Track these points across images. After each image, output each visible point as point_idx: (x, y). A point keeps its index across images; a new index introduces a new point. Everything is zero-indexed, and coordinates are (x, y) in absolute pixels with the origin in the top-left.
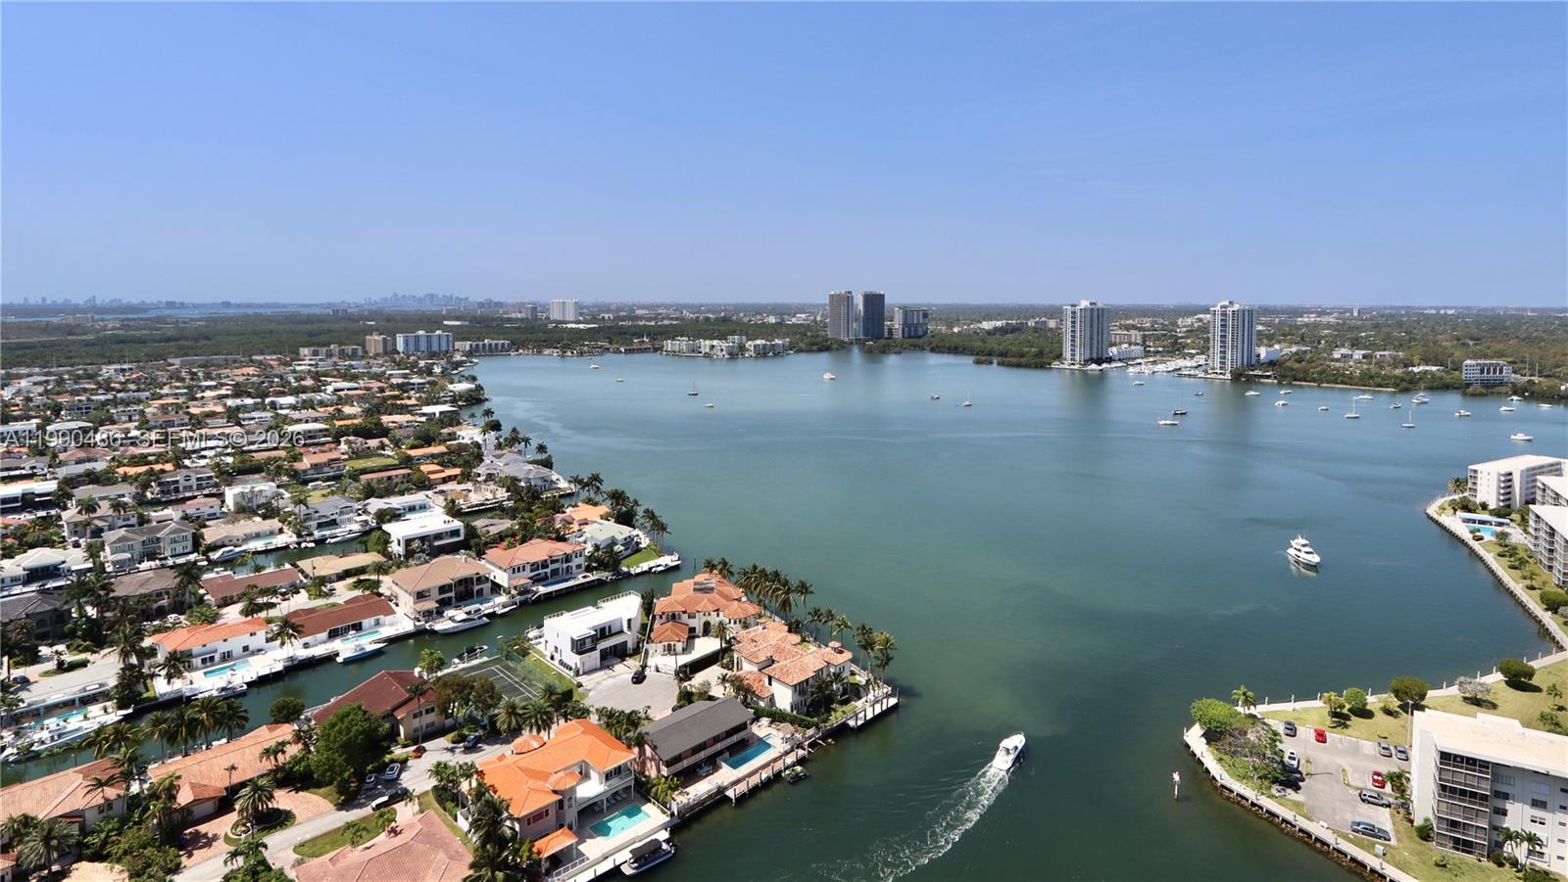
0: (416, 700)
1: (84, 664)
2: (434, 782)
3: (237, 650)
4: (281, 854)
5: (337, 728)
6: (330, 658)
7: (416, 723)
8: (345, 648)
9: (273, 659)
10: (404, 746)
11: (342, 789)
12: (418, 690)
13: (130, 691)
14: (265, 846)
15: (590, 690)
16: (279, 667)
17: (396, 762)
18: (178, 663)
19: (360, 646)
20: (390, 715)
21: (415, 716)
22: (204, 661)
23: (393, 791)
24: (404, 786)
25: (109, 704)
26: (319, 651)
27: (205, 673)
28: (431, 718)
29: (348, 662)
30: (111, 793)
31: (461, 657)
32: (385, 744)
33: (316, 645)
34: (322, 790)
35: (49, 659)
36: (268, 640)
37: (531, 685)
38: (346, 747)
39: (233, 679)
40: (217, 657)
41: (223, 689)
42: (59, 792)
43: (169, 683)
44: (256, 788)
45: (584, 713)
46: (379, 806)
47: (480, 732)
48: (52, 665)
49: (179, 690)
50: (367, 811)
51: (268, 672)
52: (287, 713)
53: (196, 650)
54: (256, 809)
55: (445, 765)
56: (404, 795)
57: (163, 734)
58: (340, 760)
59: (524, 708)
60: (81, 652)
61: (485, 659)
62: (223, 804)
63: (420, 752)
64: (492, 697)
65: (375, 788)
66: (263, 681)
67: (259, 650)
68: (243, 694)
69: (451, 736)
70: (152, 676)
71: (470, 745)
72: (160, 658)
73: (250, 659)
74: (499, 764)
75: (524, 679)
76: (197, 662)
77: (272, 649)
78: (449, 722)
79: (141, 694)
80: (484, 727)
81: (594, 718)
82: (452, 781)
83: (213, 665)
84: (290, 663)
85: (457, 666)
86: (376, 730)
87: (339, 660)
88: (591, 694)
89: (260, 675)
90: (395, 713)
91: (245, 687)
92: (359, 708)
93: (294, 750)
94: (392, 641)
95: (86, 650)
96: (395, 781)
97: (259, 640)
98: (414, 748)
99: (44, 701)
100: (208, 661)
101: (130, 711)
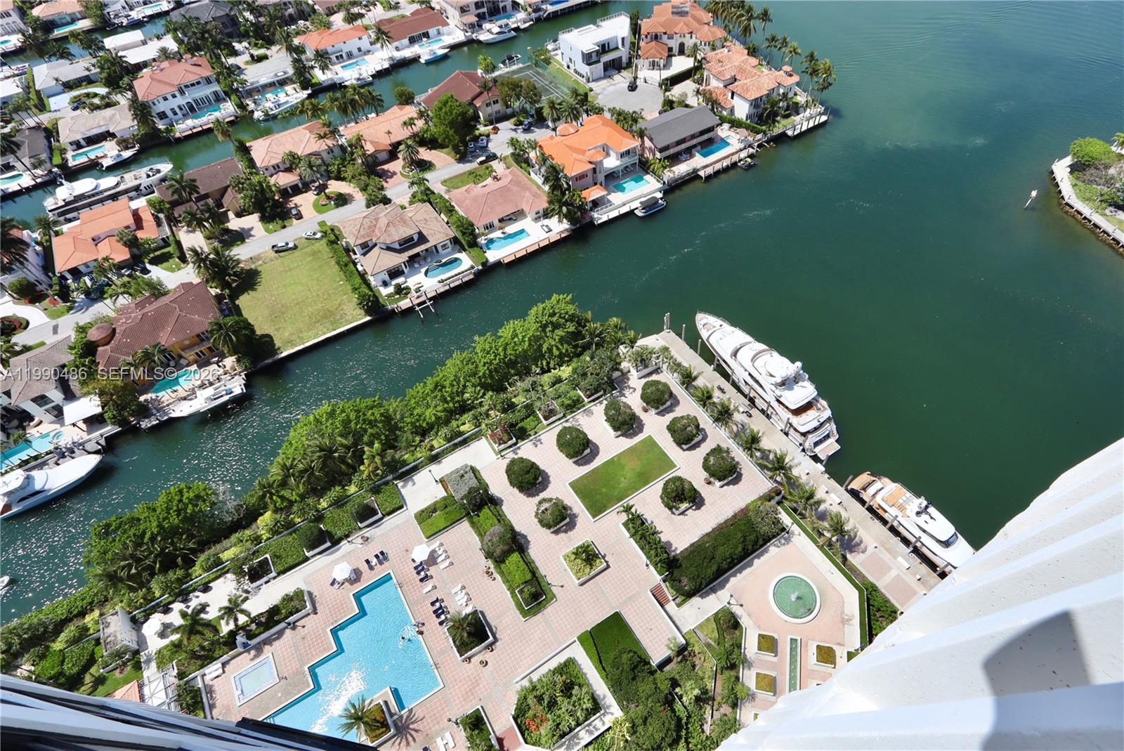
0: (486, 93)
1: (265, 57)
2: (511, 150)
3: (355, 52)
4: (435, 185)
5: (443, 111)
6: (415, 60)
7: (489, 110)
8: (424, 51)
9: (380, 58)
10: (486, 126)
11: (456, 149)
12: (485, 87)
13: (302, 76)
14: (427, 180)
15: (599, 94)
16: (386, 65)
17: (483, 135)
18: (323, 58)
19: (432, 50)
20: (471, 103)
21: (487, 105)
22: (337, 57)
23: (487, 154)
24: (492, 151)
25: (295, 86)
26: (408, 53)
27: (342, 67)
28: (497, 107)
29: (428, 63)
30: (330, 142)
31: (504, 63)
32: (472, 123)
33: (403, 49)
34: (444, 150)
35: (243, 53)
36: (372, 44)
37: (557, 88)
38: (452, 124)
39: (362, 72)
40: (344, 56)
41: (359, 79)
42: (301, 141)
43: (323, 73)
44: (408, 147)
45: (599, 111)
46: (482, 163)
47: (530, 120)
48: (246, 57)
49: (332, 79)
50: (474, 165)
51: (380, 68)
52: (407, 99)
53: (330, 49)
54: (412, 158)
55: (517, 140)
56: (493, 157)
57: (339, 108)
58: (451, 132)
59: (560, 104)
60: (260, 48)
61: (521, 65)
62: (393, 154)
63: (496, 130)
64: (535, 95)
65: (475, 151)
66: (379, 75)
67: (369, 51)
68: (370, 84)
69: (513, 120)
70: (312, 67)
71: (526, 127)
72: (310, 54)
73: (365, 57)
74: (551, 142)
75: (551, 83)
76: (333, 57)
77: (377, 50)
78: (509, 111)
79: (310, 81)
80: (532, 116)
81: (607, 115)
82: (523, 151)
83: (344, 61)
84: (391, 62)
85: (502, 70)
86: (466, 113)
87: (422, 61)
88: (600, 97)
89: (377, 69)
90: (475, 102)
91: (371, 79)
92: (452, 97)
93: (420, 124)
94: (454, 47)
95: (262, 47)
96: (485, 148)
97: (365, 44)
98: (491, 127)
99: (258, 82)
100: (340, 57)
101: (309, 92)
